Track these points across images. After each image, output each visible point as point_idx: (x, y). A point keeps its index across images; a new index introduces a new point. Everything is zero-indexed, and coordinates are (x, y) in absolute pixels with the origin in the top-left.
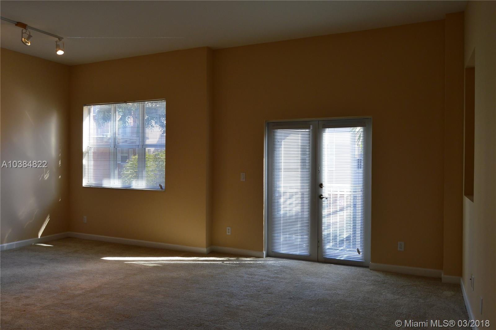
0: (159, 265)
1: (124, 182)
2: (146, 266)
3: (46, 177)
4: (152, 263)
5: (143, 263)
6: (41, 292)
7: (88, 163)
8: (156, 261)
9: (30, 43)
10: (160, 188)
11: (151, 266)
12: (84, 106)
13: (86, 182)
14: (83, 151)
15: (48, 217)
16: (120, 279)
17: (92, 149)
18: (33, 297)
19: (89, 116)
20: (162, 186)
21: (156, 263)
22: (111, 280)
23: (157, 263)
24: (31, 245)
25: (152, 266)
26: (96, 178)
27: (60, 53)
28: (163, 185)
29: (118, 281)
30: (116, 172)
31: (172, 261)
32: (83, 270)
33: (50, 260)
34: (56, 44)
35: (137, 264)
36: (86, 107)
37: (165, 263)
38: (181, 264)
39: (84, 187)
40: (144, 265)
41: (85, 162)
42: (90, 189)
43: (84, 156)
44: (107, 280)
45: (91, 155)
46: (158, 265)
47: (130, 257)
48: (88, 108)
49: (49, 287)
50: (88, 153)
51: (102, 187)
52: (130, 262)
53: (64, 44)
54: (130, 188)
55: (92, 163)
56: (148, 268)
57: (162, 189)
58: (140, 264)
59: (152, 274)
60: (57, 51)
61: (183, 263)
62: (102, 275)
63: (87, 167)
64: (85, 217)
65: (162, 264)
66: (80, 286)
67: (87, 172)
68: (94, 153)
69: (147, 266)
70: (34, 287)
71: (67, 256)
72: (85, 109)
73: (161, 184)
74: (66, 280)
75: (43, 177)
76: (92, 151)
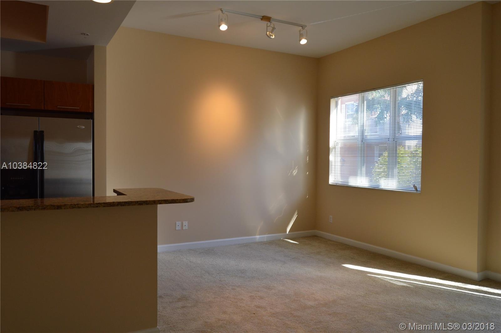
0: (410, 286)
1: (371, 181)
2: (392, 284)
3: (295, 172)
4: (400, 281)
5: (390, 280)
6: (275, 294)
7: (335, 159)
8: (406, 280)
9: (275, 36)
10: (414, 190)
11: (398, 285)
12: (332, 99)
13: (332, 180)
14: (330, 147)
15: (296, 213)
16: (359, 295)
17: (339, 144)
18: (267, 299)
19: (336, 109)
20: (417, 187)
21: (406, 282)
22: (349, 295)
23: (408, 282)
24: (280, 240)
25: (400, 286)
26: (343, 175)
27: (304, 42)
28: (419, 187)
29: (357, 298)
30: (364, 169)
31: (427, 283)
32: (321, 276)
33: (292, 259)
34: (299, 33)
35: (382, 280)
36: (333, 99)
37: (418, 284)
38: (440, 290)
39: (330, 184)
40: (390, 283)
41: (331, 158)
42: (336, 187)
43: (330, 152)
44: (344, 294)
45: (338, 150)
46: (408, 285)
47: (375, 268)
48: (335, 101)
49: (284, 290)
50: (335, 148)
51: (348, 185)
52: (374, 275)
53: (307, 32)
54: (378, 188)
55: (339, 159)
56: (395, 287)
57: (417, 191)
58: (386, 280)
59: (400, 297)
60: (300, 40)
61: (443, 288)
62: (339, 286)
63: (333, 164)
64: (331, 216)
65: (414, 285)
66: (314, 296)
67: (333, 169)
68: (341, 148)
69: (395, 284)
70: (270, 286)
71: (308, 257)
72: (333, 101)
73: (415, 185)
74: (302, 284)
75: (292, 172)
76: (339, 146)
